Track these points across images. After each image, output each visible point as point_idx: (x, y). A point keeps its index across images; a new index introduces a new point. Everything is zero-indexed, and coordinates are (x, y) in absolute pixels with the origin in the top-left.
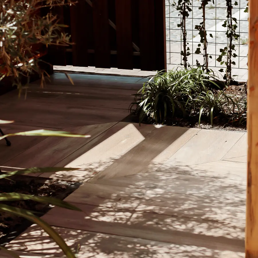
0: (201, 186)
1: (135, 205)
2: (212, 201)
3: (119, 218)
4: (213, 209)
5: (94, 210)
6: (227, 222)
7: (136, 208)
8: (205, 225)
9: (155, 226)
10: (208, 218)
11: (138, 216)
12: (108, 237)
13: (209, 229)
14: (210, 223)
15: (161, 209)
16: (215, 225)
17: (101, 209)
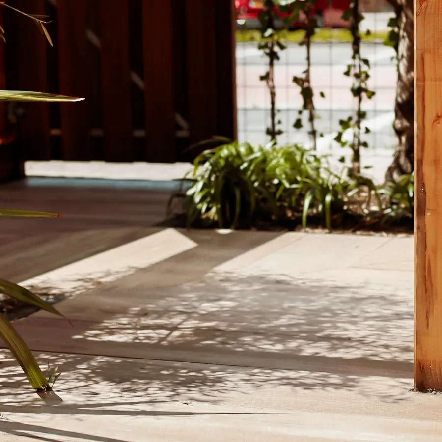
0: (313, 298)
1: (176, 320)
2: (337, 315)
3: (144, 337)
4: (339, 325)
5: (91, 327)
6: (369, 340)
7: (180, 324)
8: (325, 344)
9: (221, 346)
10: (330, 335)
11: (183, 334)
12: (119, 361)
13: (333, 348)
14: (335, 342)
15: (230, 326)
16: (346, 343)
17: (106, 326)
